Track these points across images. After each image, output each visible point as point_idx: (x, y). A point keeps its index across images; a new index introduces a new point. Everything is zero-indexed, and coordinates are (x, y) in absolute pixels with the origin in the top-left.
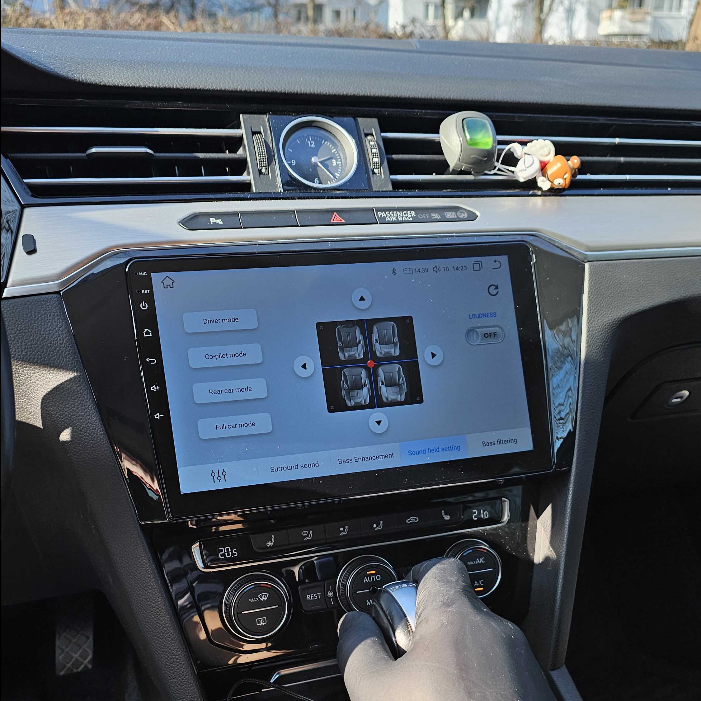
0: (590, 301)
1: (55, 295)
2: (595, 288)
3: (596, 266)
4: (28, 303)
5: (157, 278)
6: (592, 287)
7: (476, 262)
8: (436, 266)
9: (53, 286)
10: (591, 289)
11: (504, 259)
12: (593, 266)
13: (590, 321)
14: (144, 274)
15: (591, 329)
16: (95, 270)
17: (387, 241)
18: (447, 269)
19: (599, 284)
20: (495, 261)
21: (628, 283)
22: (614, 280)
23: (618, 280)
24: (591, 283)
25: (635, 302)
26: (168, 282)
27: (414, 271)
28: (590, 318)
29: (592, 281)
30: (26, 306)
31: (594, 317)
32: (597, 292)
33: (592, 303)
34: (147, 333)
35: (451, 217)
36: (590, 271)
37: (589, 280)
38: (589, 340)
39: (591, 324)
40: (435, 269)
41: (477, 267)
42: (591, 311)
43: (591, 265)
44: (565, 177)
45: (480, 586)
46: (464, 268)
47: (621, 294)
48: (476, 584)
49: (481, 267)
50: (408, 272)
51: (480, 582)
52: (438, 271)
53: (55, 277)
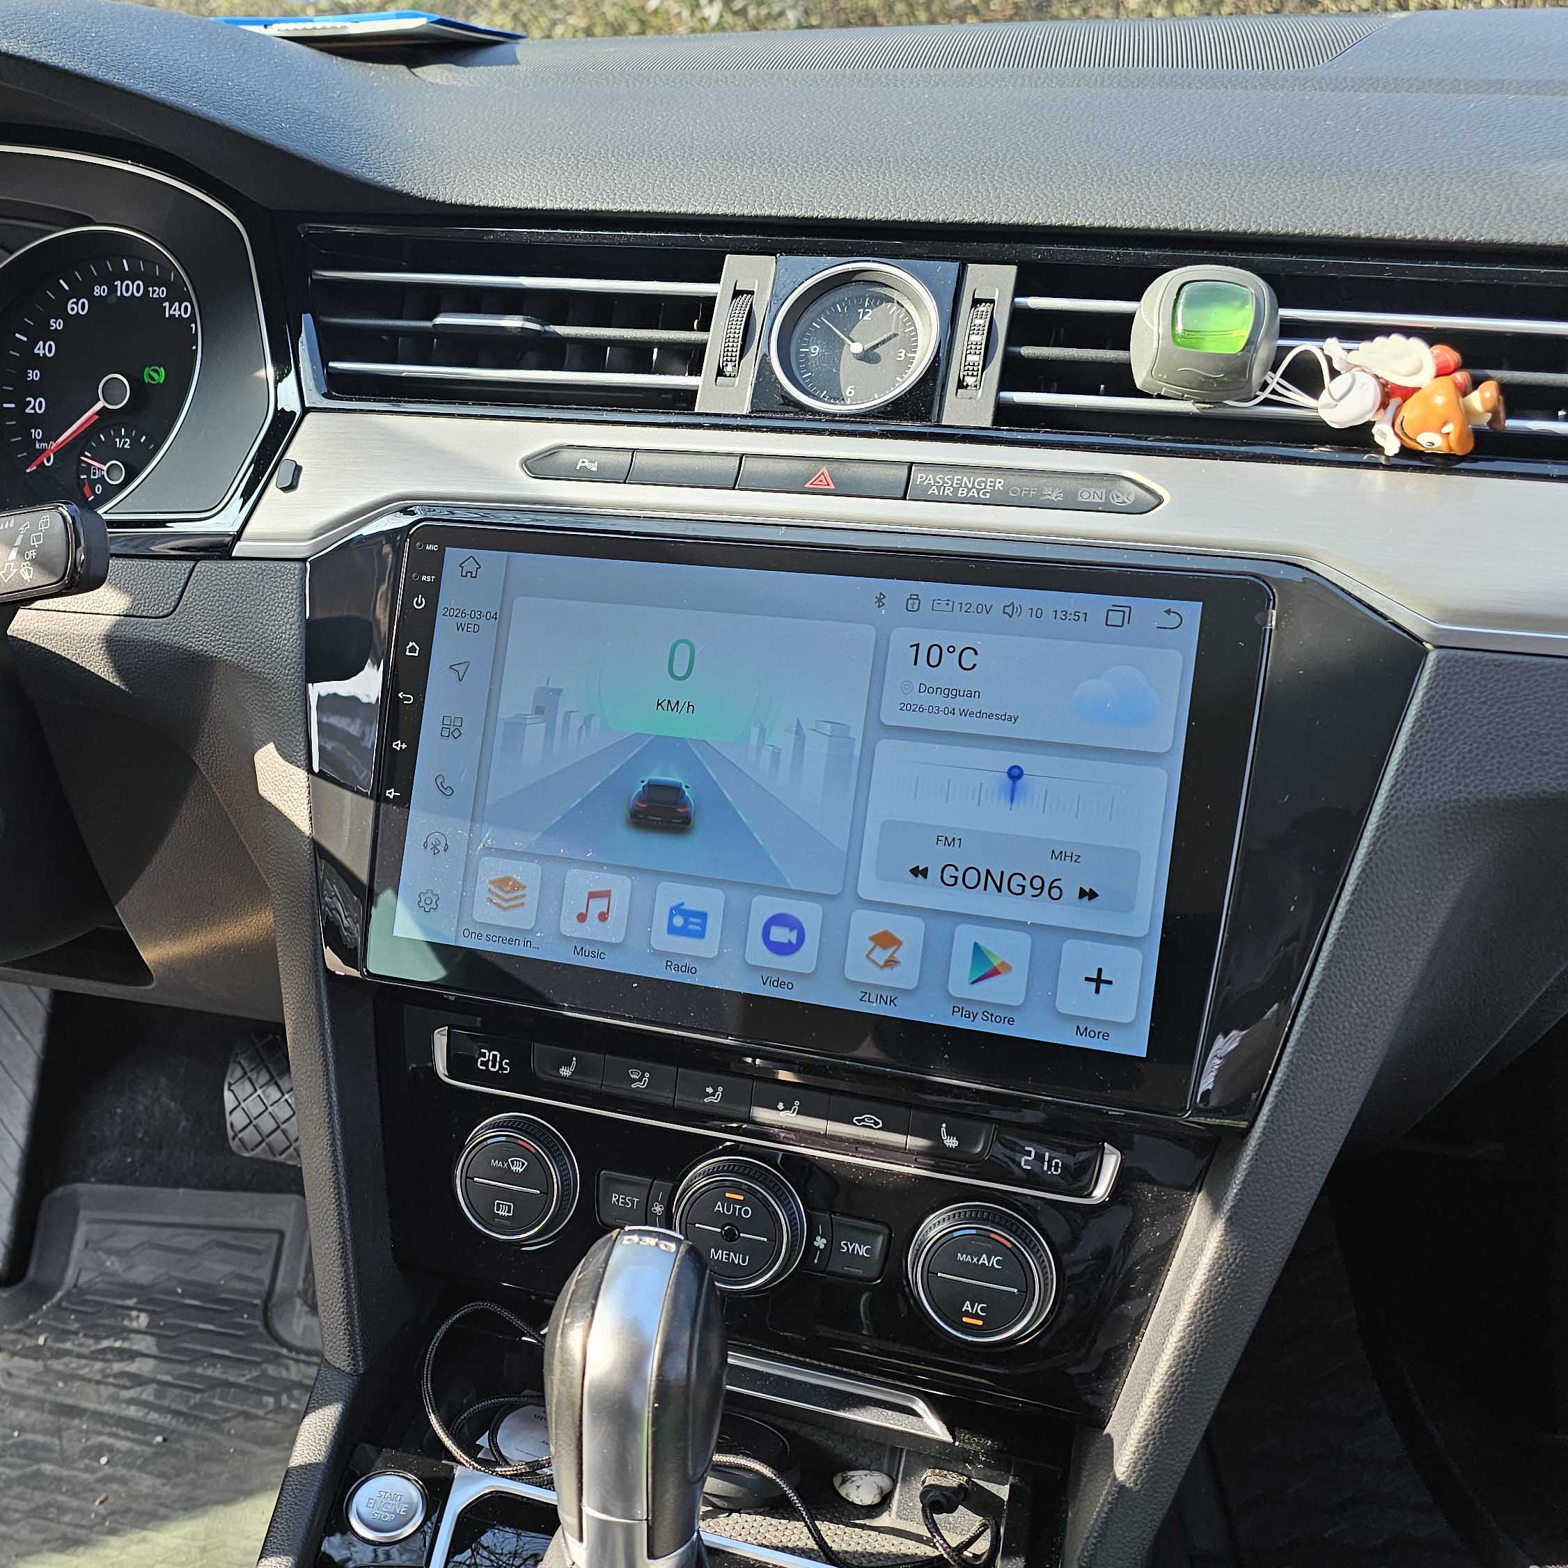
0: (1411, 744)
1: (298, 565)
2: (1434, 716)
3: (1457, 661)
4: (260, 571)
5: (453, 555)
6: (1428, 713)
7: (1116, 608)
8: (1013, 604)
9: (302, 549)
10: (1423, 716)
11: (1192, 611)
12: (1447, 662)
13: (1396, 792)
14: (433, 547)
15: (1394, 813)
16: (367, 531)
18: (1038, 614)
19: (1456, 705)
20: (1168, 612)
21: (1549, 717)
22: (1506, 704)
23: (1519, 705)
24: (1428, 701)
25: (1560, 770)
26: (468, 566)
27: (957, 607)
28: (1398, 786)
29: (1433, 696)
30: (256, 576)
31: (1414, 785)
32: (1441, 725)
33: (1418, 749)
34: (413, 649)
35: (1091, 500)
36: (1436, 671)
37: (1427, 693)
38: (1379, 839)
39: (1398, 799)
40: (1009, 610)
41: (1115, 618)
42: (1408, 771)
43: (1444, 658)
44: (1445, 430)
45: (976, 1316)
46: (1082, 617)
47: (1519, 742)
48: (967, 1306)
49: (1127, 619)
50: (943, 606)
51: (978, 1307)
52: (1015, 615)
53: (305, 534)
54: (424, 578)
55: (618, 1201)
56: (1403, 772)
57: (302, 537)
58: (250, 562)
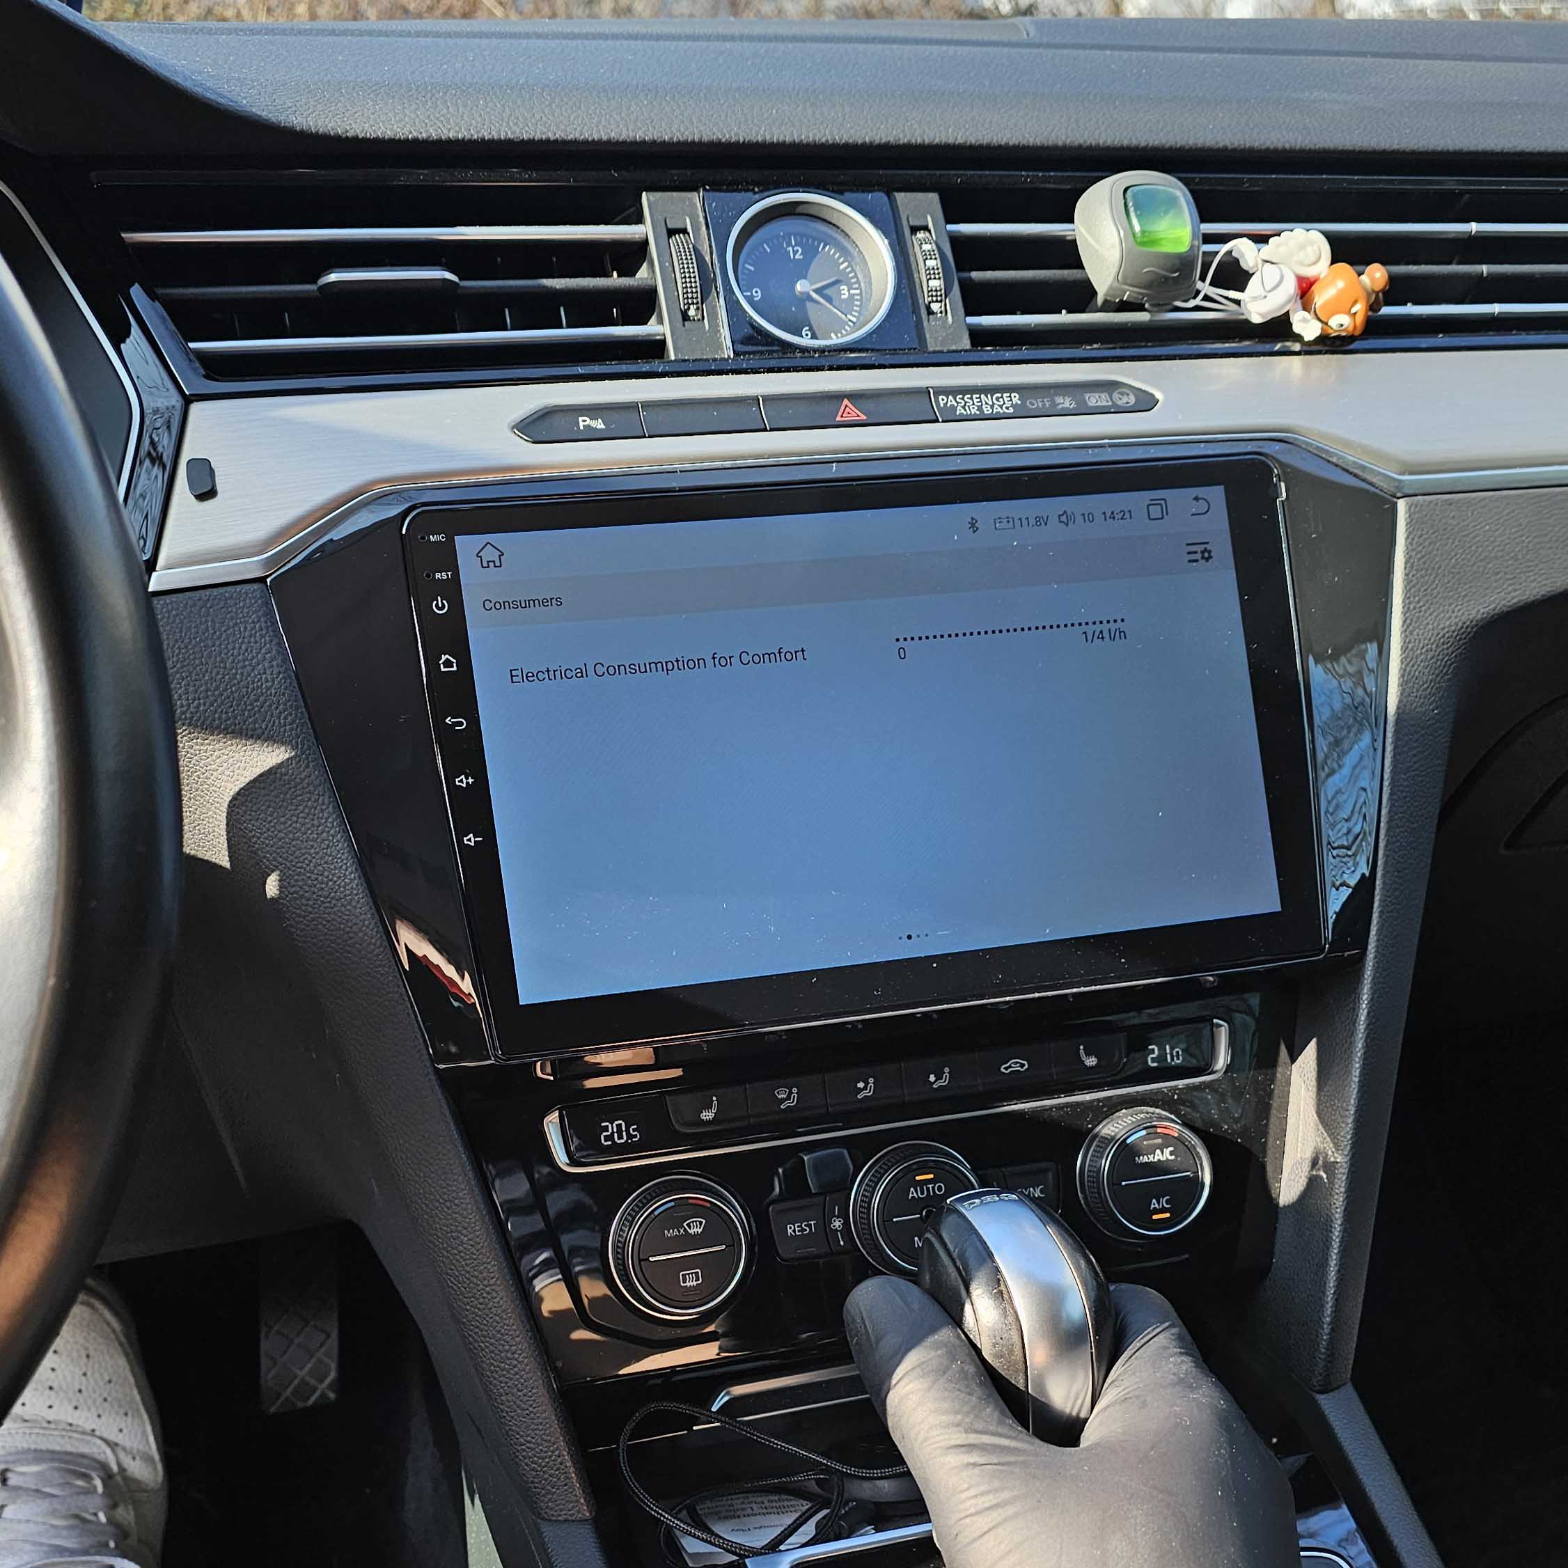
0: (1408, 583)
1: (256, 586)
2: (1419, 556)
3: (1422, 506)
5: (466, 545)
6: (1413, 554)
7: (1154, 502)
8: (1065, 512)
9: (250, 567)
10: (1411, 557)
11: (1216, 494)
12: (1416, 506)
13: (1408, 627)
14: (440, 538)
15: (1410, 646)
16: (338, 534)
17: (959, 460)
18: (1089, 517)
19: (1430, 544)
20: (1197, 499)
21: (1493, 542)
22: (1463, 537)
23: (1471, 536)
24: (1412, 545)
25: (1510, 585)
26: (490, 554)
27: (1018, 523)
28: (1408, 621)
29: (1413, 539)
30: (195, 610)
31: (1418, 618)
32: (1424, 563)
33: (1414, 586)
34: (448, 664)
35: (1099, 404)
36: (1410, 517)
37: (1407, 538)
38: (1405, 671)
39: (1411, 633)
40: (1064, 518)
41: (1155, 512)
42: (1412, 607)
43: (1412, 504)
44: (1353, 311)
45: (1163, 1210)
46: (1127, 515)
47: (1479, 567)
48: (1154, 1204)
49: (1165, 512)
50: (1004, 525)
51: (1163, 1201)
52: (1071, 523)
53: (255, 546)
54: (438, 576)
55: (794, 1231)
56: (1409, 608)
57: (251, 550)
58: (180, 595)
